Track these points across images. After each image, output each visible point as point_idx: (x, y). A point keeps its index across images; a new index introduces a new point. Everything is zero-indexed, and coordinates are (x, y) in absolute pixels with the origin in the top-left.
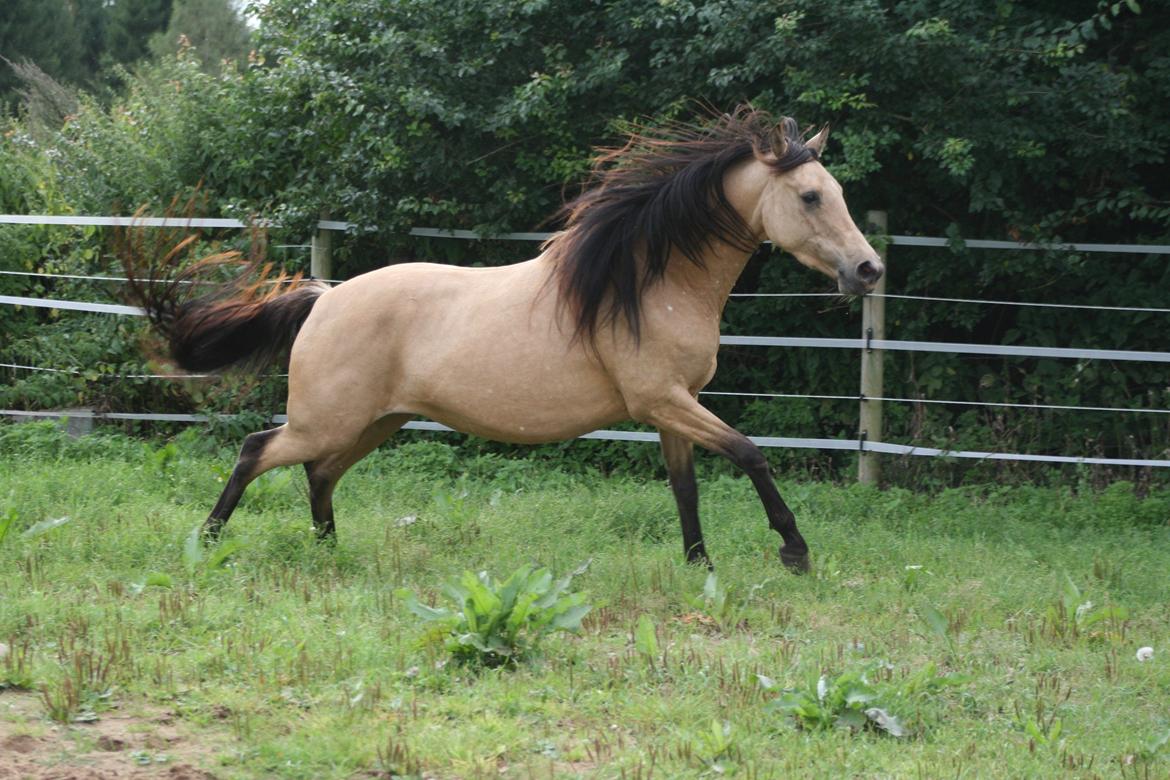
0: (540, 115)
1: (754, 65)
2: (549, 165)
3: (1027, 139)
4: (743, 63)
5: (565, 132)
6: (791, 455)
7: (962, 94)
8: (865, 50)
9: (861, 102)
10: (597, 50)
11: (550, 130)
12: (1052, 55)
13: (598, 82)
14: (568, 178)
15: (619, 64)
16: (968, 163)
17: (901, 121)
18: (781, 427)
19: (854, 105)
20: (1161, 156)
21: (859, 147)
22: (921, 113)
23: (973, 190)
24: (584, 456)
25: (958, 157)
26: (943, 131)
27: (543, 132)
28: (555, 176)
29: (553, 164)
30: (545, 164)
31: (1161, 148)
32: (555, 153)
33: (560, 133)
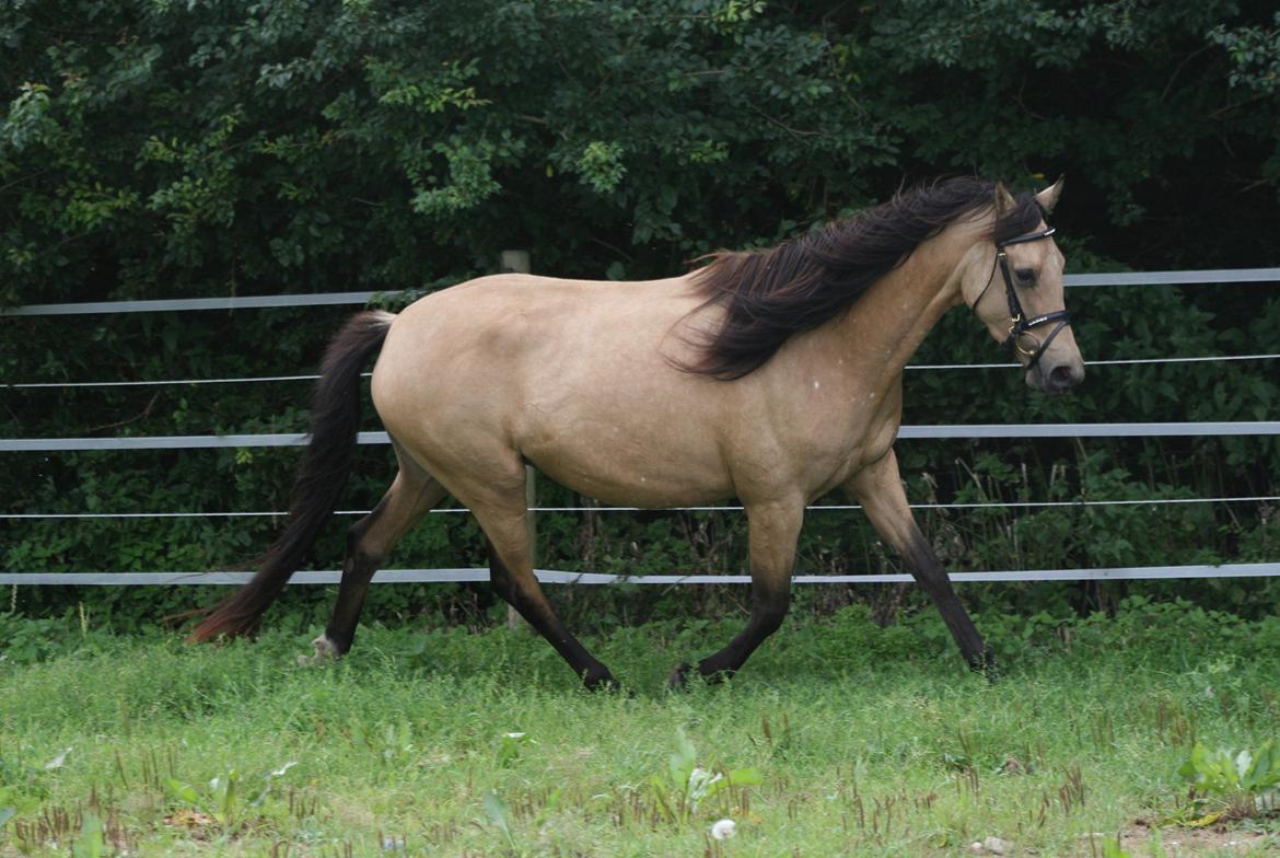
0: (46, 141)
1: (323, 59)
2: (64, 210)
3: (703, 137)
4: (308, 56)
5: (83, 163)
6: (421, 592)
7: (611, 82)
8: (471, 27)
9: (469, 99)
10: (121, 48)
11: (62, 161)
12: (722, 19)
13: (123, 92)
14: (90, 226)
15: (148, 65)
16: (616, 175)
17: (534, 124)
18: (406, 556)
19: (458, 103)
20: (895, 155)
21: (468, 162)
22: (558, 112)
23: (638, 212)
24: (140, 609)
25: (600, 167)
26: (586, 133)
27: (53, 164)
28: (73, 226)
29: (69, 208)
30: (59, 209)
31: (892, 144)
32: (71, 193)
33: (76, 165)
